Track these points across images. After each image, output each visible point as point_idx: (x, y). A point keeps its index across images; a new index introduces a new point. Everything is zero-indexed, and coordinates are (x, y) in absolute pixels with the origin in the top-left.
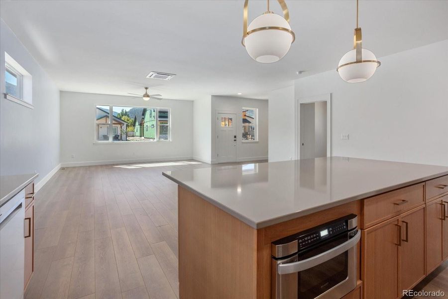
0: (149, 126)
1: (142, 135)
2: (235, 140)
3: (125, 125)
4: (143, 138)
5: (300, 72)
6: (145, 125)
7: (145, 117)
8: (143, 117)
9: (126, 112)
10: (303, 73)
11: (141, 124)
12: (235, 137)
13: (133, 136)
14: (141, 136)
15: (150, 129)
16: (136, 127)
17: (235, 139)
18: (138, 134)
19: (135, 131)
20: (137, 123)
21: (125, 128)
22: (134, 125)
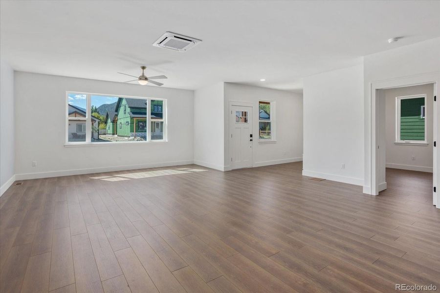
0: (122, 123)
1: (115, 132)
2: (251, 140)
3: (97, 122)
4: (116, 136)
5: (396, 39)
6: (119, 122)
7: (118, 114)
8: (116, 113)
9: (96, 109)
10: (399, 40)
11: (114, 122)
12: (251, 136)
13: (105, 134)
14: (113, 134)
15: (124, 126)
16: (108, 124)
17: (251, 138)
18: (110, 131)
19: (107, 128)
20: (109, 121)
21: (97, 125)
22: (106, 123)
